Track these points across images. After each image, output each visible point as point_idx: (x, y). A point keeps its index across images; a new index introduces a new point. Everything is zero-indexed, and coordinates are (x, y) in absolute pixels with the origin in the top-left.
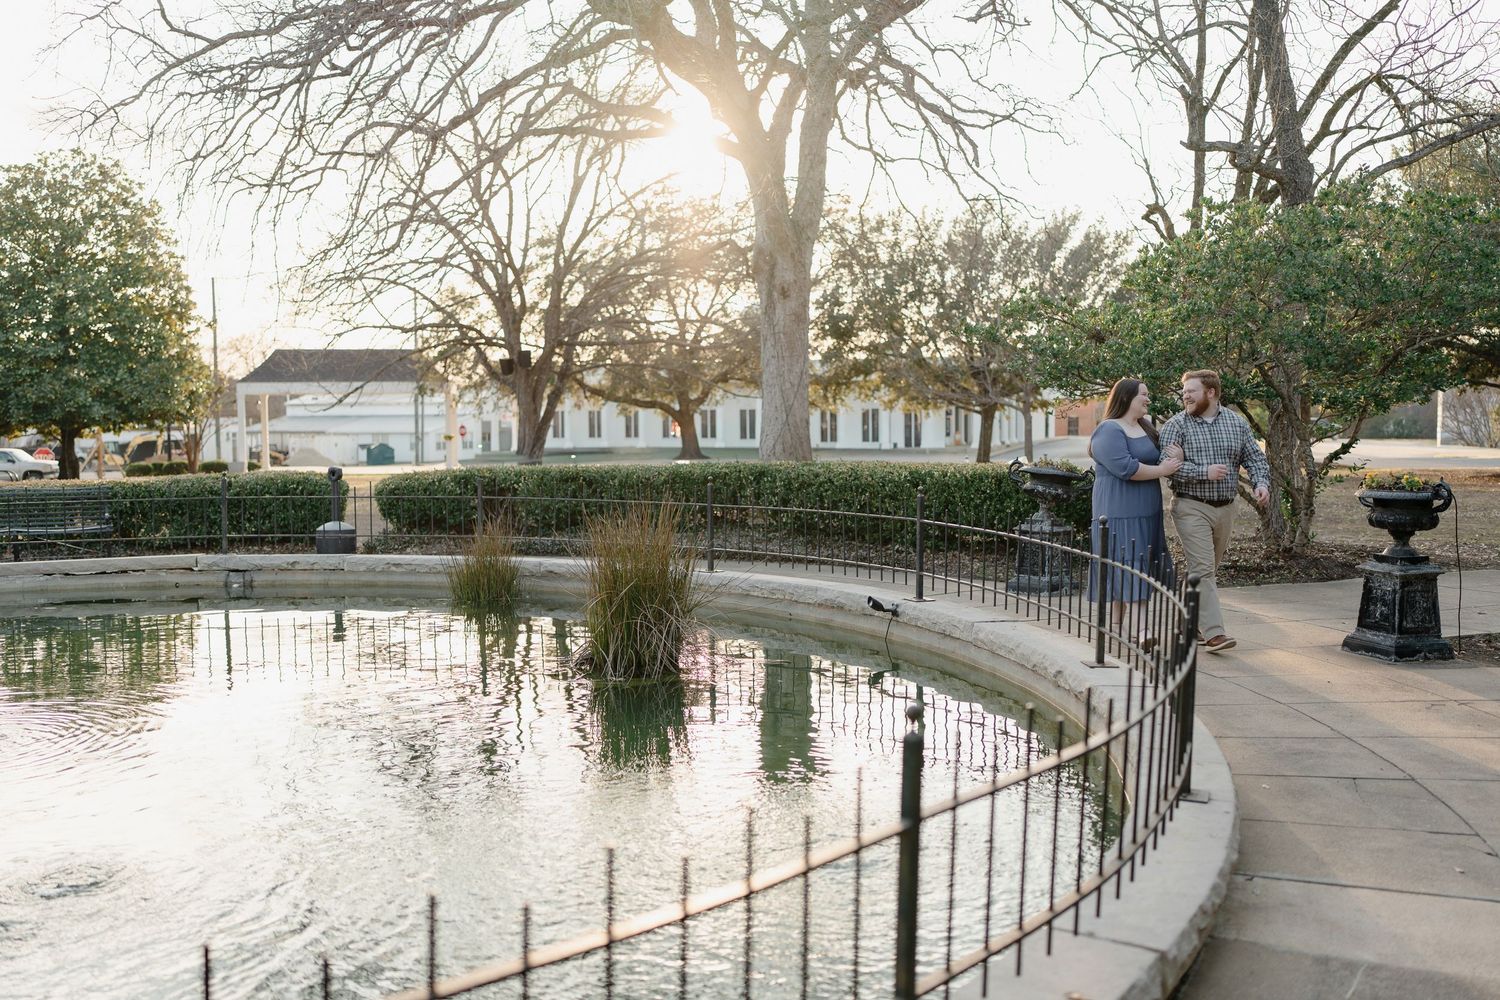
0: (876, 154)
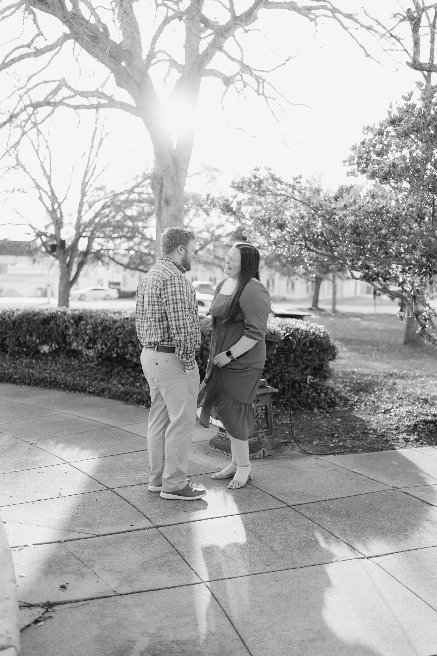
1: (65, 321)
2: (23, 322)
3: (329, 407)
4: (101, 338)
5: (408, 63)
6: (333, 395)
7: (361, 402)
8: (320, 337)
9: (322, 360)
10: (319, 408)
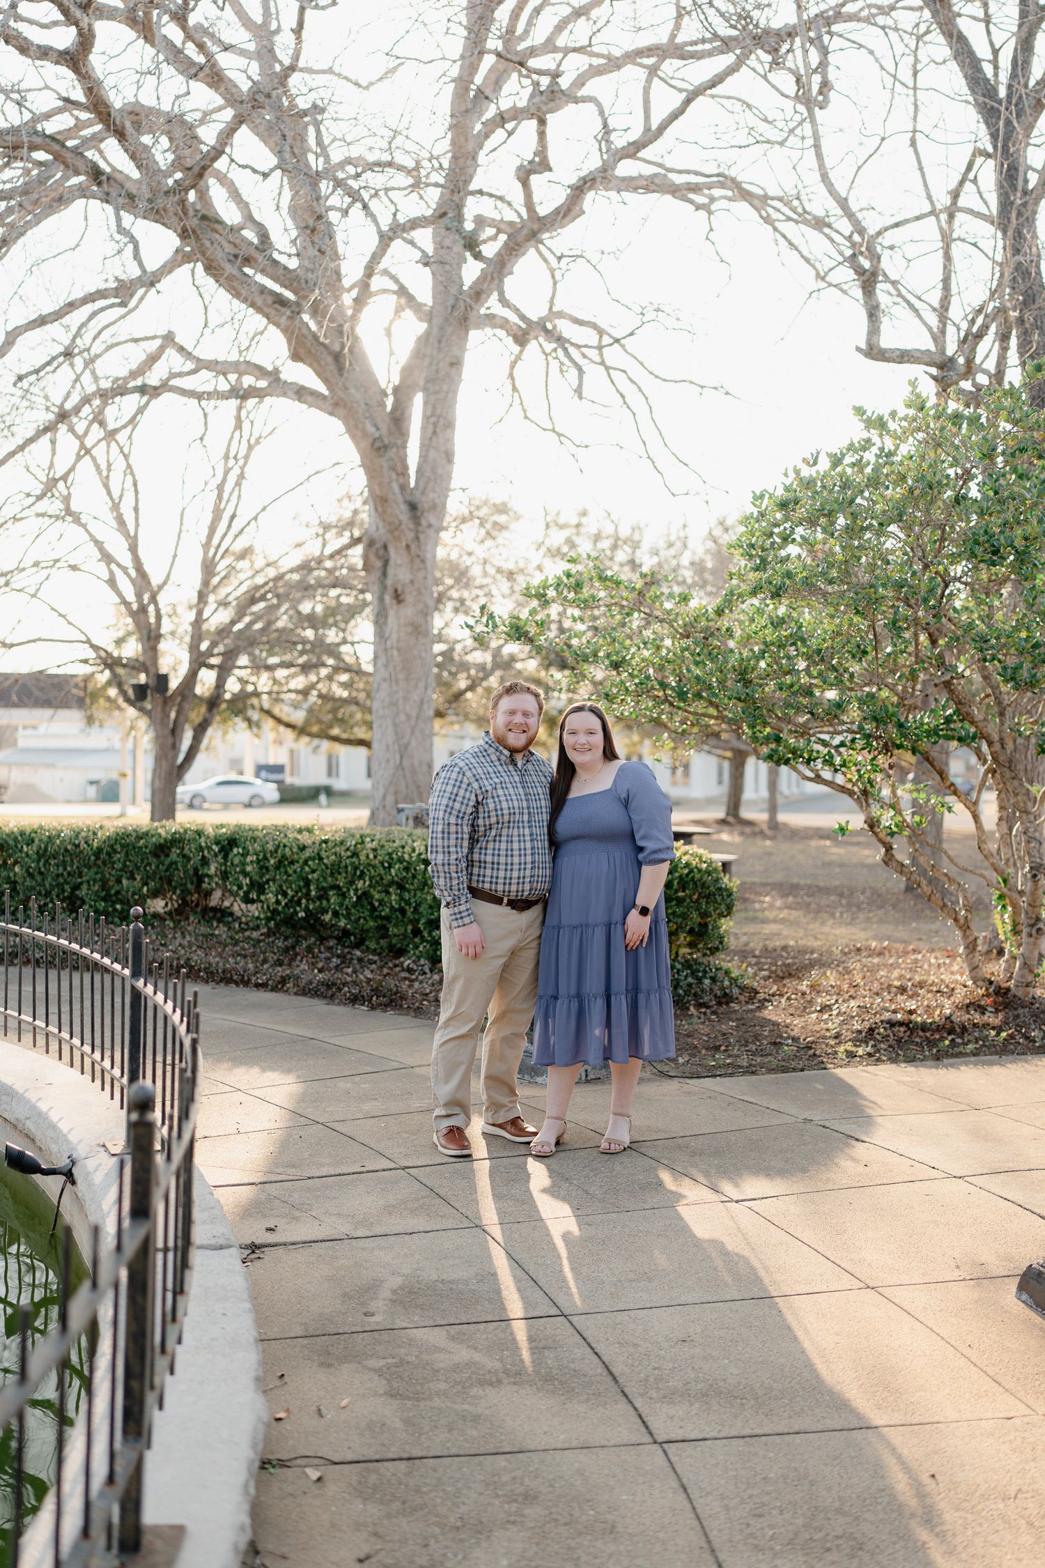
0: (559, 435)
1: (201, 849)
2: (115, 851)
3: (719, 1004)
4: (274, 880)
5: (858, 349)
6: (726, 983)
7: (781, 995)
8: (700, 870)
9: (704, 915)
10: (700, 1005)
